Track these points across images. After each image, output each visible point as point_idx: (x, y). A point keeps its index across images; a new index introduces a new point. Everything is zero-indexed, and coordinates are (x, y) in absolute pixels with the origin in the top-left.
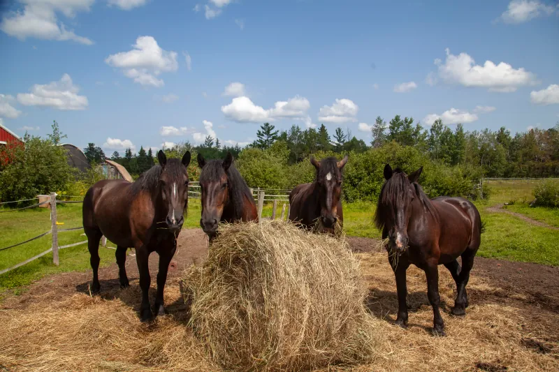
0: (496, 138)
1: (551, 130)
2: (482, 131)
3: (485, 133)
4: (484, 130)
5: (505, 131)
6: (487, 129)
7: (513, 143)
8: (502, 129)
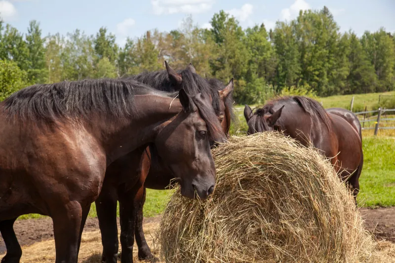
0: (93, 46)
1: (174, 33)
2: (68, 34)
3: (75, 37)
4: (73, 33)
5: (107, 34)
6: (77, 31)
7: (123, 56)
8: (103, 31)
